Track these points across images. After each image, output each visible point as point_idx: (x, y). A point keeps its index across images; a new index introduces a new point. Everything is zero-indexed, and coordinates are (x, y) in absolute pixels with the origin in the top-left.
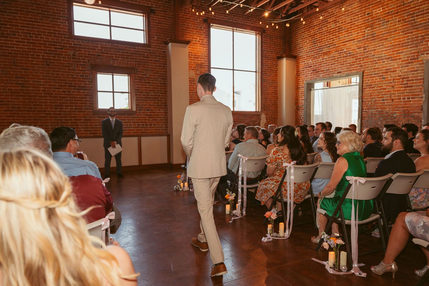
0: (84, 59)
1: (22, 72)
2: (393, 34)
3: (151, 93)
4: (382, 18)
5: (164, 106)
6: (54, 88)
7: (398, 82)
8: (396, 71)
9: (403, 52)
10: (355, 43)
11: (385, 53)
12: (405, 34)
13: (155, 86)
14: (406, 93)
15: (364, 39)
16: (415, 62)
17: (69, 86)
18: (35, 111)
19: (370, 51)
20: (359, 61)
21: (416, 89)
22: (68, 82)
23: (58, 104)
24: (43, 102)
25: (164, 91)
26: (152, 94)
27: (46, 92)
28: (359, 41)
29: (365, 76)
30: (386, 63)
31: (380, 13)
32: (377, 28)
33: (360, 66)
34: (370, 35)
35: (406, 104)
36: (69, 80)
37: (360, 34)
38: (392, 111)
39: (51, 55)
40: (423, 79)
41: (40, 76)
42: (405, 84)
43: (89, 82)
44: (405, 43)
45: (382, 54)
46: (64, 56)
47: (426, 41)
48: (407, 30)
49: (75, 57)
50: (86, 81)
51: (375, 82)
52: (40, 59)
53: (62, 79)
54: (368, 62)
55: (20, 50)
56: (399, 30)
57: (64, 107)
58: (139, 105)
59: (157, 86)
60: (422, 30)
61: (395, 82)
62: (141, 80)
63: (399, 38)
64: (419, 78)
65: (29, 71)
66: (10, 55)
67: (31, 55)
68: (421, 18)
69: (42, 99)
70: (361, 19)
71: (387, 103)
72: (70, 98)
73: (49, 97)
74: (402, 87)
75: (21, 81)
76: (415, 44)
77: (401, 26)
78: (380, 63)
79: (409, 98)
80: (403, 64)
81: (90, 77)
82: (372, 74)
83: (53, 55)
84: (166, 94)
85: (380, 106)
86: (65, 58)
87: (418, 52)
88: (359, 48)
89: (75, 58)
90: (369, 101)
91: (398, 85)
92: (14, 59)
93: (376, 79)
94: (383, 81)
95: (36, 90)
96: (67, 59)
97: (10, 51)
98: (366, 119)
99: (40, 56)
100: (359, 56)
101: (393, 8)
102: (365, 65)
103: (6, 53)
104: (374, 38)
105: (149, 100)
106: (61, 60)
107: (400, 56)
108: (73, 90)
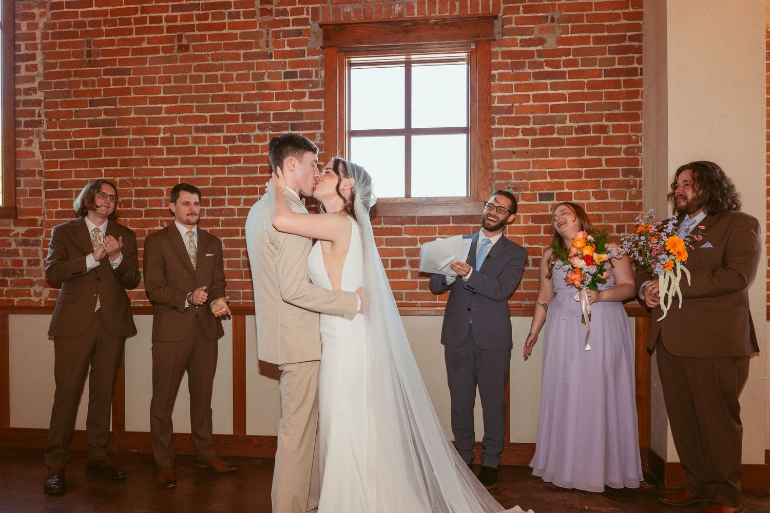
0: (299, 11)
1: (107, 82)
3: (563, 121)
5: (626, 173)
6: (197, 129)
13: (580, 85)
17: (245, 118)
18: (139, 214)
22: (242, 102)
23: (210, 186)
24: (163, 182)
25: (627, 106)
26: (568, 124)
27: (175, 146)
36: (247, 97)
39: (195, 12)
41: (158, 90)
43: (312, 95)
46: (233, 10)
49: (269, 7)
50: (303, 95)
52: (160, 30)
53: (225, 92)
55: (106, 11)
57: (227, 197)
58: (508, 176)
59: (591, 85)
62: (521, 65)
65: (127, 77)
66: (79, 30)
67: (137, 21)
69: (159, 172)
72: (247, 160)
73: (185, 161)
75: (107, 112)
81: (316, 76)
83: (201, 12)
84: (637, 117)
86: (237, 15)
89: (270, 12)
92: (89, 43)
95: (146, 139)
96: (242, 19)
97: (80, 19)
99: (161, 22)
103: (68, 25)
105: (554, 153)
106: (223, 26)
108: (257, 132)
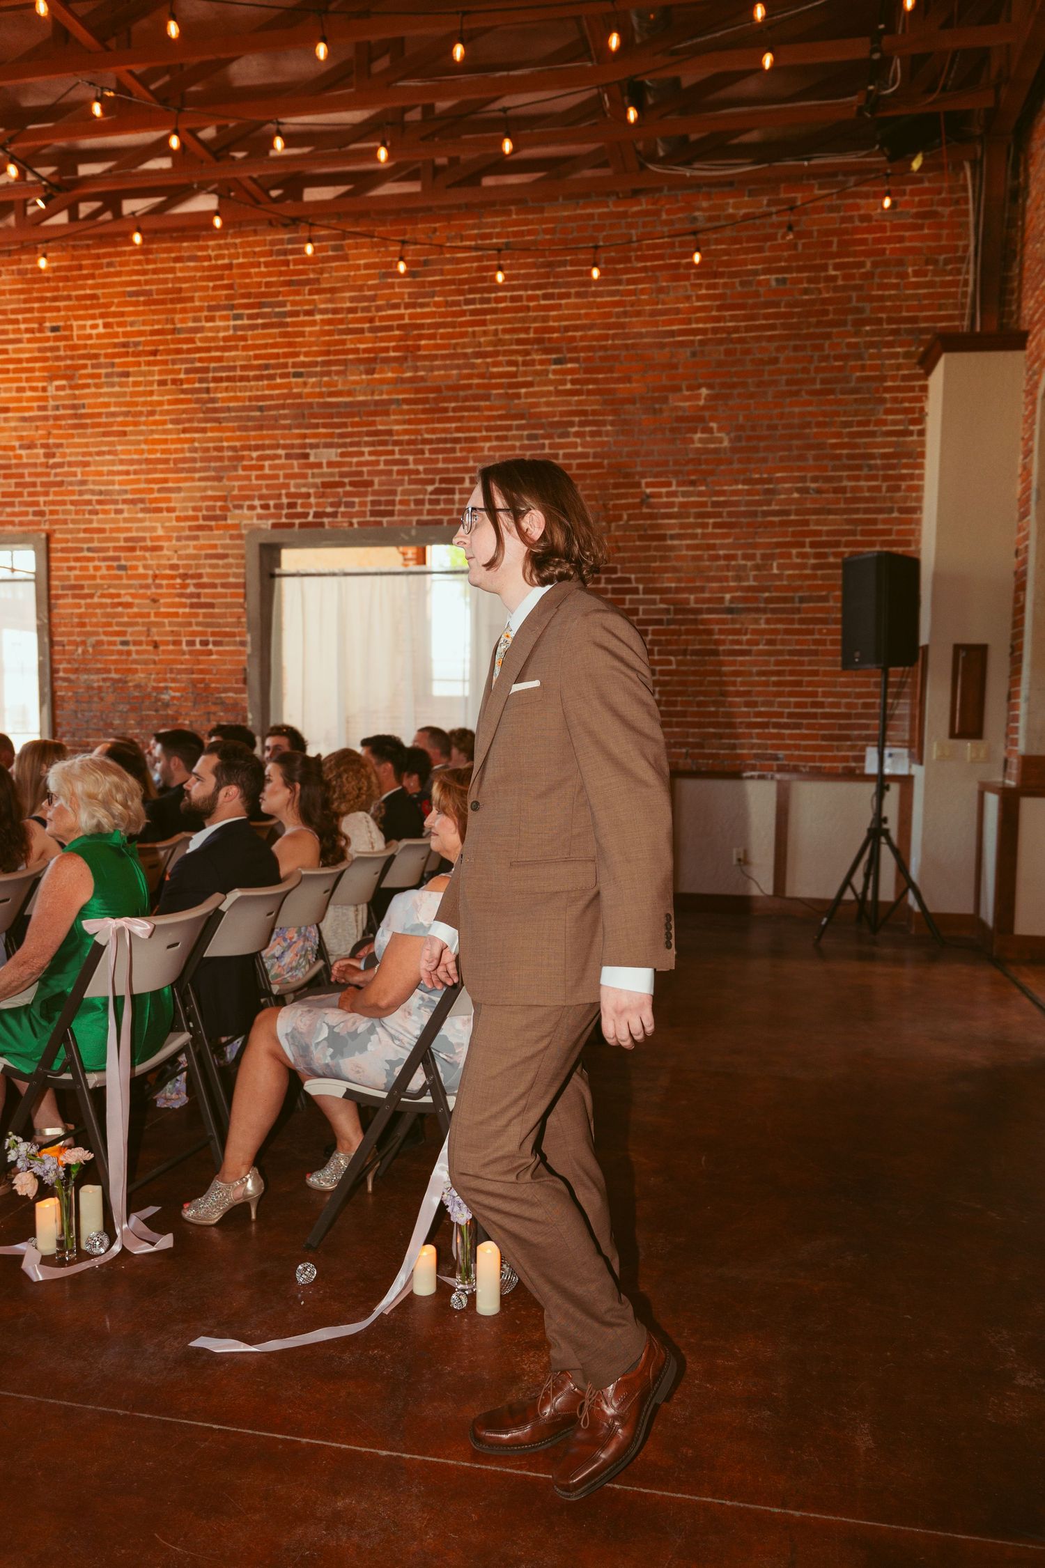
2: (145, 423)
4: (106, 356)
7: (169, 586)
8: (160, 548)
9: (179, 490)
10: (13, 424)
11: (121, 483)
12: (185, 431)
14: (198, 624)
15: (46, 418)
16: (218, 528)
19: (70, 464)
20: (30, 494)
21: (223, 615)
28: (24, 419)
29: (57, 550)
30: (126, 515)
31: (99, 336)
32: (87, 386)
33: (35, 514)
34: (65, 407)
35: (199, 662)
37: (29, 394)
38: (155, 680)
40: (244, 585)
42: (191, 595)
44: (184, 460)
45: (112, 483)
47: (245, 468)
48: (190, 420)
51: (94, 577)
54: (63, 503)
56: (162, 413)
60: (233, 430)
61: (159, 586)
63: (165, 441)
64: (232, 580)
68: (227, 389)
70: (29, 340)
71: (138, 652)
74: (183, 605)
76: (215, 469)
77: (170, 402)
78: (105, 512)
79: (204, 643)
80: (183, 528)
82: (81, 550)
85: (115, 662)
87: (224, 498)
88: (29, 447)
90: (76, 644)
91: (170, 595)
93: (97, 568)
94: (120, 577)
98: (70, 706)
100: (31, 475)
101: (141, 333)
102: (52, 512)
104: (79, 419)
107: (168, 500)
